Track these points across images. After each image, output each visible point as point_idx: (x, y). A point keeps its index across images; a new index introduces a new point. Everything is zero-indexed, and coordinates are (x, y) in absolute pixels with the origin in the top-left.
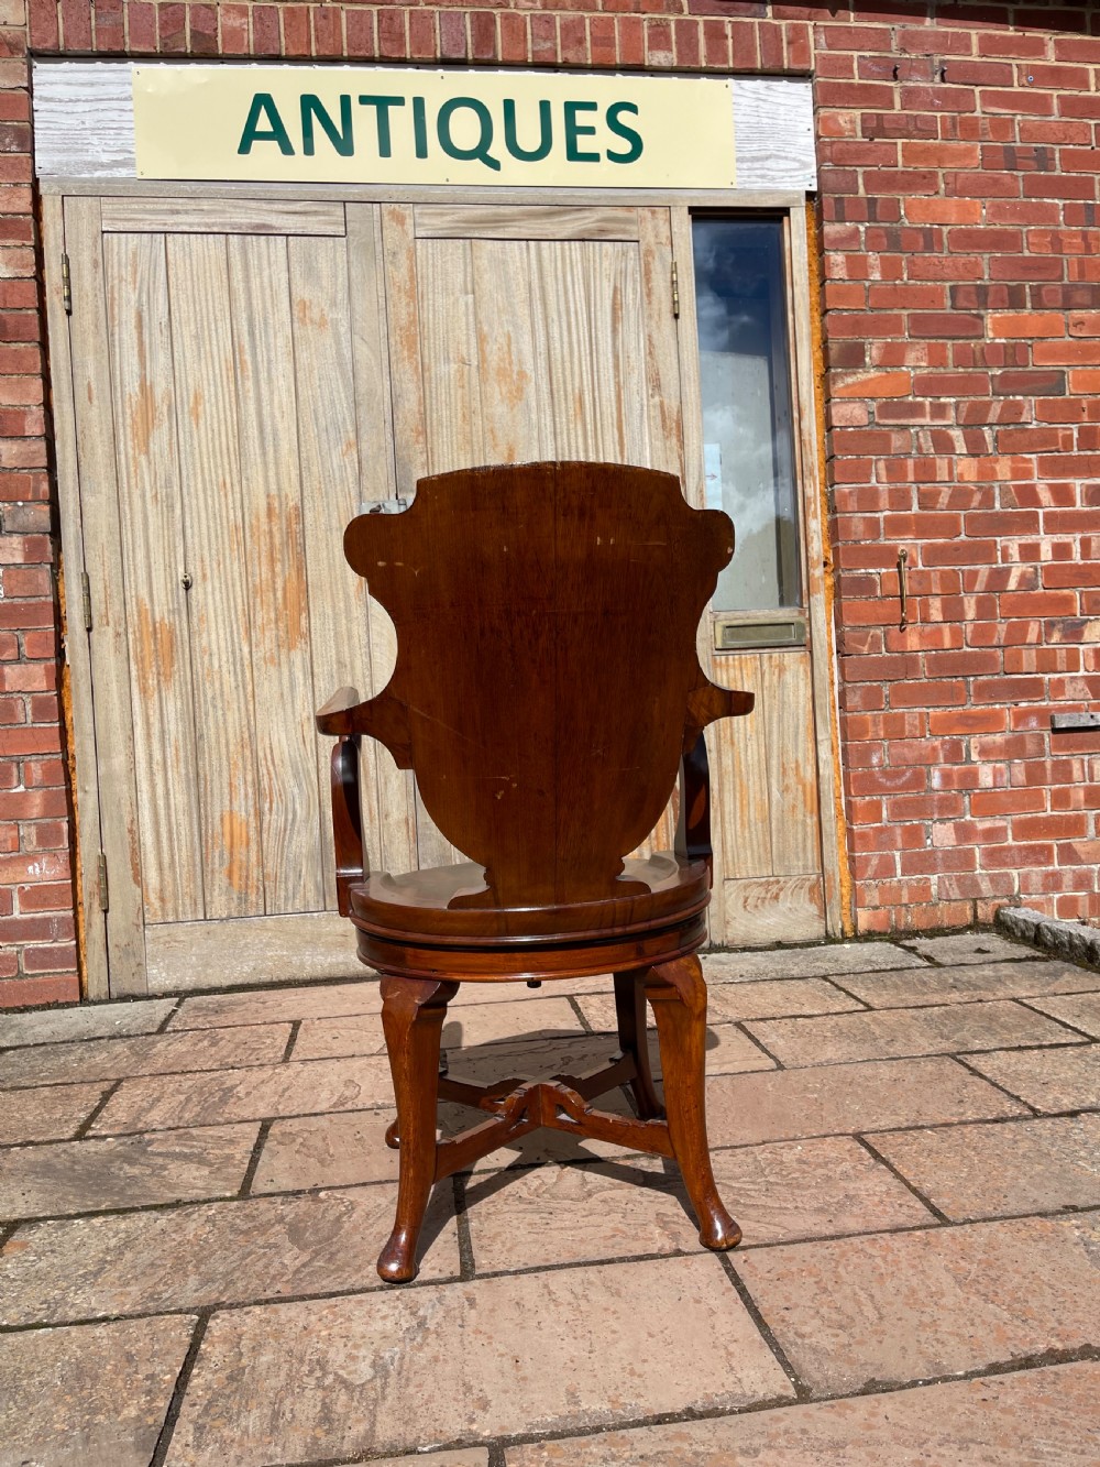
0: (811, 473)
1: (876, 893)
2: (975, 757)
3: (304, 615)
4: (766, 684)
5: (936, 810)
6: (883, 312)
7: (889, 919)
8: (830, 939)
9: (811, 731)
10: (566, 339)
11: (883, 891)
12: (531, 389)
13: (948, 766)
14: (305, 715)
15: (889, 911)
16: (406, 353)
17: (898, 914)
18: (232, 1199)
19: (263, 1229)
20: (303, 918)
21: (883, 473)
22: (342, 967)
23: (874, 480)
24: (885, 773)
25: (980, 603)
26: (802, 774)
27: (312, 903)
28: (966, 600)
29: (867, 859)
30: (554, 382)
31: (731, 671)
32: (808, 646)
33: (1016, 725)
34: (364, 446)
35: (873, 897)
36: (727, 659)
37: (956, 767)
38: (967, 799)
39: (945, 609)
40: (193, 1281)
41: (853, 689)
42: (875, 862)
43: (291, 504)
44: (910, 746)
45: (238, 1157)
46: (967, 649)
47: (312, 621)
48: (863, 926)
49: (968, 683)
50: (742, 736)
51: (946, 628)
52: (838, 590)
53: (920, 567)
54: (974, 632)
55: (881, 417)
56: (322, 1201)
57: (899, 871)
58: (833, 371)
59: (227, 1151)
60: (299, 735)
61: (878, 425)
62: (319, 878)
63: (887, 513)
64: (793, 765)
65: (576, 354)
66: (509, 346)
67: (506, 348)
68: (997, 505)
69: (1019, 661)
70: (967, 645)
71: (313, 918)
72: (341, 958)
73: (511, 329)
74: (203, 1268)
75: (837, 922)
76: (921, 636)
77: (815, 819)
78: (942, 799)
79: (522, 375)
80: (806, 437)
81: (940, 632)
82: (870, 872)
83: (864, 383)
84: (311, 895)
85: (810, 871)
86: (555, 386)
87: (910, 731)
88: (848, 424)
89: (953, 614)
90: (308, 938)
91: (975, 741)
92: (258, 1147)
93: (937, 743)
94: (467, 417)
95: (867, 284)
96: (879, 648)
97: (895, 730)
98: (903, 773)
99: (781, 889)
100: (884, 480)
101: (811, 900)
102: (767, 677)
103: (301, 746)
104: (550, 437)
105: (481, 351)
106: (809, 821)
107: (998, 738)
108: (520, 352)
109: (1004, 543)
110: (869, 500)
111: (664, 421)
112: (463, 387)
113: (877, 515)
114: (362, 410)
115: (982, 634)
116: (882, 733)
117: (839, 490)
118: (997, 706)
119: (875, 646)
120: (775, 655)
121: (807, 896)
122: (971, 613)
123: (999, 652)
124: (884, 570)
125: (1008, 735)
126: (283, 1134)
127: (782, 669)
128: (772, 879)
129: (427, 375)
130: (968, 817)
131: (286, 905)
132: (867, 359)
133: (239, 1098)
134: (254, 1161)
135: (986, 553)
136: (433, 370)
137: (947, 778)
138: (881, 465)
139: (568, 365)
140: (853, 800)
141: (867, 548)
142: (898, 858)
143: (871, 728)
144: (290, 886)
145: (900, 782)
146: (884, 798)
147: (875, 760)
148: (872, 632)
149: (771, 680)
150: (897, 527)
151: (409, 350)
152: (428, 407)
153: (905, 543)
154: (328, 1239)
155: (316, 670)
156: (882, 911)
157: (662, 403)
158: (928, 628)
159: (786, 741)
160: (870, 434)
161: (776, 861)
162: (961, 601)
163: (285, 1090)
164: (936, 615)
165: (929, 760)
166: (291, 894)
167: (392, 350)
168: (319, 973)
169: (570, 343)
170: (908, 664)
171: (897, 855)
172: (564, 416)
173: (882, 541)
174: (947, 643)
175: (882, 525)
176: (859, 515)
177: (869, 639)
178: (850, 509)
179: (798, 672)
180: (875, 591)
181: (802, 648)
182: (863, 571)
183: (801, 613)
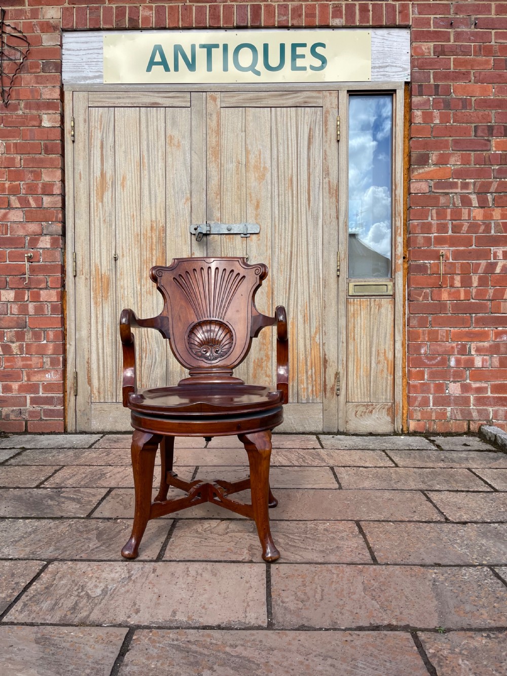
0: (399, 215)
1: (419, 414)
2: (473, 352)
4: (372, 313)
5: (452, 377)
6: (440, 138)
7: (425, 426)
8: (395, 434)
9: (392, 336)
10: (286, 152)
11: (422, 413)
12: (268, 175)
13: (459, 356)
15: (425, 423)
16: (214, 159)
17: (430, 424)
18: (83, 518)
19: (88, 532)
21: (435, 215)
23: (430, 219)
24: (427, 358)
25: (480, 279)
26: (387, 356)
28: (473, 278)
29: (416, 398)
30: (280, 172)
31: (356, 306)
32: (393, 296)
33: (496, 338)
34: (194, 200)
35: (418, 415)
36: (354, 301)
37: (463, 357)
38: (468, 372)
39: (462, 282)
40: (52, 548)
41: (414, 317)
42: (419, 399)
43: (161, 225)
44: (440, 345)
45: (94, 502)
46: (473, 301)
48: (412, 428)
49: (472, 317)
50: (359, 336)
51: (462, 290)
52: (408, 271)
53: (451, 261)
54: (477, 293)
55: (435, 189)
56: (117, 523)
57: (431, 404)
58: (412, 167)
59: (90, 499)
61: (433, 192)
63: (435, 234)
64: (383, 351)
65: (290, 159)
66: (260, 155)
67: (258, 156)
68: (493, 232)
69: (499, 307)
70: (472, 298)
73: (261, 148)
74: (58, 544)
75: (399, 426)
76: (449, 294)
77: (392, 377)
78: (455, 371)
79: (265, 168)
80: (398, 198)
81: (459, 292)
82: (417, 404)
83: (428, 173)
85: (388, 401)
86: (280, 174)
87: (441, 339)
88: (419, 192)
89: (466, 283)
91: (473, 345)
92: (103, 498)
93: (454, 345)
94: (239, 188)
95: (432, 125)
96: (428, 298)
97: (433, 337)
98: (436, 358)
99: (374, 409)
100: (435, 218)
101: (388, 414)
102: (372, 309)
104: (276, 197)
105: (247, 157)
106: (389, 378)
107: (486, 344)
108: (265, 158)
109: (495, 250)
110: (427, 228)
111: (330, 190)
112: (238, 174)
113: (430, 235)
114: (193, 184)
115: (480, 294)
116: (427, 339)
117: (412, 223)
118: (486, 329)
119: (426, 297)
120: (377, 300)
121: (386, 413)
122: (475, 284)
123: (489, 303)
124: (432, 262)
125: (492, 343)
126: (116, 495)
127: (380, 306)
128: (370, 403)
129: (222, 168)
130: (468, 381)
132: (430, 161)
133: (106, 478)
134: (99, 504)
135: (486, 255)
136: (225, 166)
137: (458, 361)
138: (434, 211)
139: (286, 164)
140: (411, 369)
141: (425, 251)
142: (431, 398)
143: (421, 336)
145: (434, 362)
146: (426, 369)
147: (423, 351)
148: (425, 291)
149: (374, 311)
150: (440, 241)
151: (215, 157)
152: (222, 182)
153: (444, 249)
154: (112, 538)
156: (422, 423)
157: (329, 182)
158: (453, 290)
159: (380, 340)
160: (429, 196)
161: (372, 395)
162: (471, 277)
163: (126, 477)
164: (457, 283)
165: (450, 353)
167: (208, 157)
169: (288, 154)
170: (442, 306)
171: (431, 397)
172: (283, 187)
173: (432, 248)
174: (462, 297)
175: (433, 240)
176: (422, 235)
177: (423, 294)
178: (417, 232)
179: (388, 308)
180: (427, 271)
181: (391, 297)
182: (422, 261)
183: (391, 281)
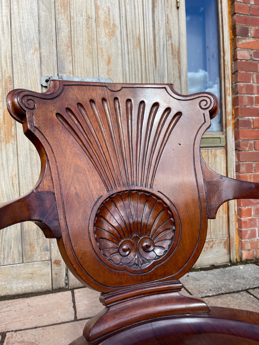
0: (228, 78)
1: (249, 245)
3: (13, 127)
6: (255, 17)
7: (253, 254)
8: (232, 263)
10: (133, 12)
11: (252, 243)
12: (118, 32)
14: (14, 173)
15: (254, 251)
16: (63, 10)
17: (257, 252)
20: (12, 267)
21: (255, 79)
22: (31, 288)
23: (252, 82)
27: (16, 260)
29: (246, 232)
30: (128, 30)
32: (226, 147)
34: (43, 51)
35: (248, 246)
41: (243, 164)
42: (249, 232)
43: (7, 75)
47: (18, 130)
48: (244, 258)
52: (236, 125)
55: (255, 57)
57: (257, 236)
58: (237, 37)
60: (11, 182)
61: (253, 60)
62: (20, 248)
63: (256, 95)
65: (137, 19)
66: (109, 12)
67: (107, 13)
71: (17, 266)
72: (30, 284)
73: (110, 5)
75: (234, 257)
77: (227, 215)
79: (114, 25)
80: (226, 63)
82: (247, 236)
83: (249, 43)
84: (16, 256)
85: (224, 236)
86: (128, 32)
88: (243, 58)
90: (15, 276)
94: (90, 41)
95: (249, 5)
96: (252, 148)
97: (257, 181)
99: (214, 244)
100: (255, 82)
101: (225, 247)
102: (210, 159)
103: (12, 188)
104: (126, 54)
105: (97, 12)
106: (224, 216)
108: (114, 15)
110: (250, 89)
111: (172, 51)
112: (89, 28)
113: (253, 96)
114: (42, 34)
117: (239, 85)
119: (250, 148)
120: (213, 150)
121: (223, 246)
124: (254, 118)
127: (215, 156)
128: (211, 240)
129: (72, 21)
131: (4, 261)
132: (249, 34)
136: (75, 19)
138: (255, 76)
139: (134, 23)
140: (242, 208)
141: (249, 108)
142: (257, 231)
143: (249, 180)
144: (6, 252)
145: (258, 201)
146: (253, 207)
148: (250, 142)
149: (211, 160)
151: (64, 9)
152: (72, 35)
155: (19, 153)
156: (251, 251)
157: (172, 44)
160: (251, 63)
161: (212, 233)
166: (6, 256)
167: (57, 8)
168: (20, 291)
169: (135, 14)
171: (257, 229)
172: (132, 45)
173: (254, 106)
175: (254, 100)
176: (246, 95)
177: (249, 145)
178: (243, 93)
179: (221, 157)
180: (251, 126)
181: (223, 148)
182: (247, 118)
183: (223, 134)
